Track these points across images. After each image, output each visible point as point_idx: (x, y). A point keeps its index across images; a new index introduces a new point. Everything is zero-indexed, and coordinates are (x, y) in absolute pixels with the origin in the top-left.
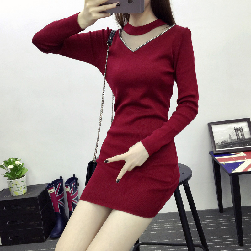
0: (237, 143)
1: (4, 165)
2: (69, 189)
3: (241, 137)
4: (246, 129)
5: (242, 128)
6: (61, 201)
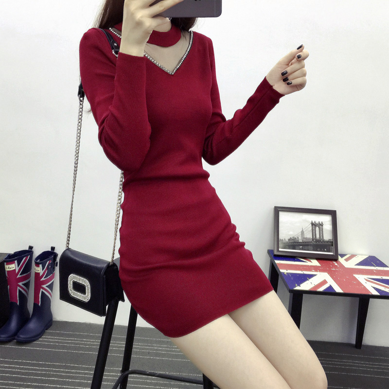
0: (311, 245)
2: (40, 270)
3: (318, 236)
4: (328, 227)
5: (322, 223)
6: (22, 286)
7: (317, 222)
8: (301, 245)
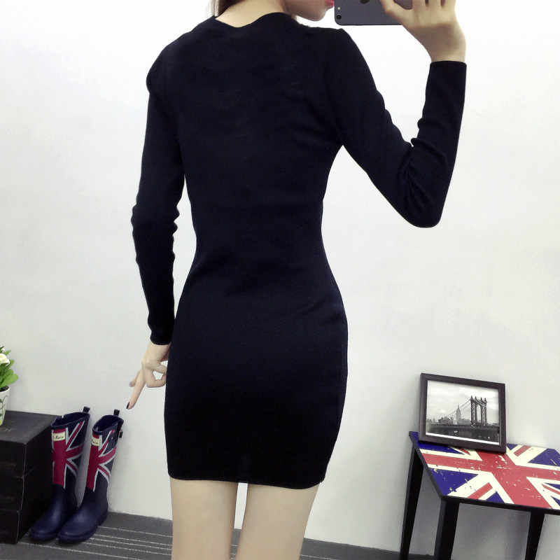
0: (469, 430)
2: (99, 442)
3: (479, 418)
4: (493, 406)
5: (485, 400)
6: (72, 463)
7: (479, 398)
8: (456, 429)
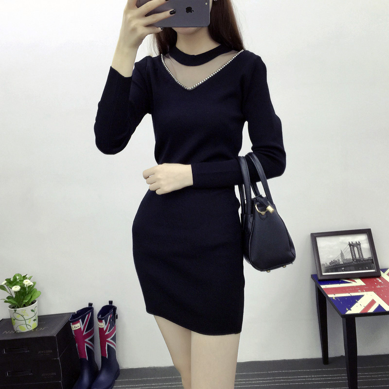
0: (352, 266)
1: (5, 286)
2: (103, 325)
3: (357, 256)
4: (365, 246)
5: (359, 242)
6: (89, 342)
7: (354, 242)
8: (343, 267)
